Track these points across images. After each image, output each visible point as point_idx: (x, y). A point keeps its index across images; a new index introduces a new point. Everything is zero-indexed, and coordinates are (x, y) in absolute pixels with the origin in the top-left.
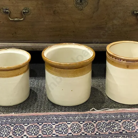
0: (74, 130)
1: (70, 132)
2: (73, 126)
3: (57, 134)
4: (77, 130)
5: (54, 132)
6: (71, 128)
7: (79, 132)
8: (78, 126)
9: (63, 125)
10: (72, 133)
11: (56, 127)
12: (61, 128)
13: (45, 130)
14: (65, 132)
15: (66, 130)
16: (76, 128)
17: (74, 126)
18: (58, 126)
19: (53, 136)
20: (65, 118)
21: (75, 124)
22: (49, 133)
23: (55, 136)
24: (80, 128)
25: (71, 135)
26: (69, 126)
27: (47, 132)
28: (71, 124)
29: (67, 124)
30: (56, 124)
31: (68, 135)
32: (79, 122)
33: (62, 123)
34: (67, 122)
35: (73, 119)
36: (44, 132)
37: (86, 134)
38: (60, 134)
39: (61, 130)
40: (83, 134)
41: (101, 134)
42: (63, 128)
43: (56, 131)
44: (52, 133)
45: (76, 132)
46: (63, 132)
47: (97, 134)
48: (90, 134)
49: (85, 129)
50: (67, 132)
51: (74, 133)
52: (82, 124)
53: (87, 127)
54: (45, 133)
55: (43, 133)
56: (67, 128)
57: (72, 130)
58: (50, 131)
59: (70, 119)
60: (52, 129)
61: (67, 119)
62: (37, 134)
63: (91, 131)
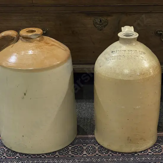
0: (89, 152)
1: (85, 153)
2: (88, 148)
3: (73, 155)
4: (92, 152)
5: (70, 153)
6: (87, 150)
7: (93, 153)
8: (93, 148)
9: (79, 147)
10: (87, 155)
11: (72, 148)
12: (77, 150)
13: (62, 151)
14: (80, 153)
15: (81, 151)
16: (91, 150)
17: (90, 148)
18: (74, 147)
19: (69, 156)
20: (82, 141)
21: (90, 146)
22: (65, 154)
23: (71, 156)
24: (95, 150)
25: (86, 156)
26: (85, 148)
27: (63, 153)
28: (87, 146)
29: (82, 146)
30: (72, 146)
31: (83, 156)
32: (95, 145)
33: (78, 145)
34: (83, 145)
35: (89, 142)
36: (61, 152)
37: (100, 155)
38: (75, 155)
39: (77, 151)
40: (97, 155)
41: (114, 156)
42: (78, 150)
43: (72, 152)
44: (68, 154)
45: (91, 154)
46: (78, 153)
47: (111, 155)
48: (104, 155)
49: (99, 151)
50: (82, 153)
51: (89, 154)
52: (97, 147)
53: (102, 149)
54: (61, 154)
55: (59, 154)
56: (83, 150)
57: (87, 152)
58: (66, 152)
59: (86, 142)
60: (68, 150)
61: (84, 141)
62: (54, 154)
63: (105, 153)
